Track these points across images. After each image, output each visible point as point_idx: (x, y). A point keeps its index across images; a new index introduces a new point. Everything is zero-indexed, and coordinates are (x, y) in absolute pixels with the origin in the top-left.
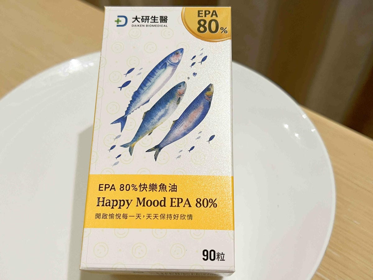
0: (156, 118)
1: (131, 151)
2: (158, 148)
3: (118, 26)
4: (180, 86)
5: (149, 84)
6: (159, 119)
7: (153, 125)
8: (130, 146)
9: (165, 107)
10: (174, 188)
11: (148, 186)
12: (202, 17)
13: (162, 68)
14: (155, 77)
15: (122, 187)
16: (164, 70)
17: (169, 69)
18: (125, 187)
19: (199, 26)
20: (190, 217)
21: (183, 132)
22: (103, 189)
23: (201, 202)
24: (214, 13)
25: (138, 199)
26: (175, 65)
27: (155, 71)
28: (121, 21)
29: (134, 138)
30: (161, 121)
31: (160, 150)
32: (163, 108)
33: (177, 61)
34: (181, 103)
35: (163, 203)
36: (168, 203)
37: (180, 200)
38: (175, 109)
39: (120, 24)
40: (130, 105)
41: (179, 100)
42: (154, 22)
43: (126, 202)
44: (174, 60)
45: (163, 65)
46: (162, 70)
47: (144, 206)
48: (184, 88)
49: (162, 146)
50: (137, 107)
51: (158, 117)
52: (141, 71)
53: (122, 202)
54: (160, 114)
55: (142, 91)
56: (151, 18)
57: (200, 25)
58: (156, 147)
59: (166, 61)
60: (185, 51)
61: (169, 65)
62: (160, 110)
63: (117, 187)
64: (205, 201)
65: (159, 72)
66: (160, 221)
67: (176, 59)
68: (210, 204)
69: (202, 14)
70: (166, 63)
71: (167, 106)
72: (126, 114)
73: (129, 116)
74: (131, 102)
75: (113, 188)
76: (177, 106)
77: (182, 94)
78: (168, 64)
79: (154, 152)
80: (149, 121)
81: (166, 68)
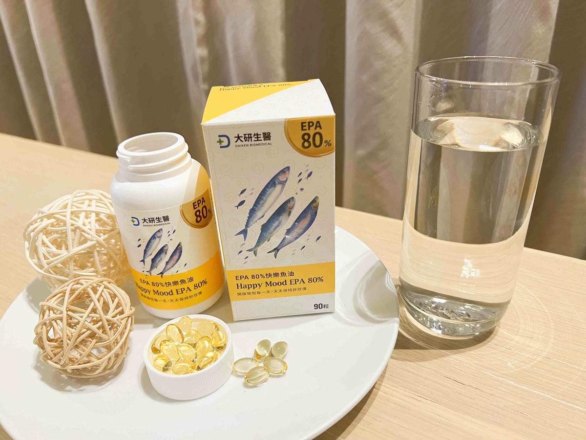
0: (272, 229)
1: (255, 254)
2: (277, 250)
3: (221, 147)
4: (290, 201)
5: (261, 202)
6: (275, 229)
7: (270, 234)
8: (254, 251)
9: (279, 219)
10: (292, 274)
11: (272, 275)
12: (306, 130)
13: (271, 187)
14: (267, 195)
15: (253, 277)
16: (273, 190)
17: (279, 187)
18: (255, 277)
19: (303, 141)
20: (305, 289)
21: (296, 236)
22: (240, 278)
23: (312, 280)
24: (318, 125)
25: (266, 282)
26: (283, 183)
27: (266, 190)
28: (223, 142)
29: (256, 244)
30: (276, 230)
31: (278, 251)
32: (276, 221)
33: (285, 179)
34: (291, 215)
35: (284, 283)
36: (288, 282)
37: (296, 281)
38: (287, 220)
39: (223, 144)
40: (248, 221)
41: (290, 213)
42: (258, 140)
43: (258, 285)
44: (282, 178)
45: (272, 184)
46: (273, 188)
47: (271, 286)
48: (293, 203)
49: (279, 248)
50: (254, 221)
51: (273, 228)
52: (252, 191)
53: (255, 286)
54: (275, 225)
55: (257, 208)
56: (254, 136)
57: (305, 140)
58: (274, 250)
59: (275, 180)
60: (291, 169)
61: (277, 184)
62: (274, 222)
63: (250, 277)
64: (315, 279)
65: (269, 191)
66: (283, 293)
67: (284, 177)
68: (318, 280)
69: (305, 126)
70: (275, 182)
71: (280, 218)
72: (246, 228)
73: (248, 229)
74: (248, 217)
75: (246, 277)
76: (288, 218)
77: (292, 208)
78: (277, 182)
79: (274, 253)
80: (267, 231)
81: (275, 186)
